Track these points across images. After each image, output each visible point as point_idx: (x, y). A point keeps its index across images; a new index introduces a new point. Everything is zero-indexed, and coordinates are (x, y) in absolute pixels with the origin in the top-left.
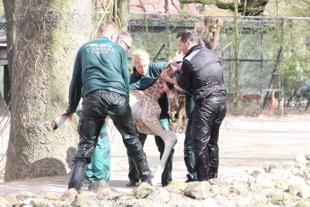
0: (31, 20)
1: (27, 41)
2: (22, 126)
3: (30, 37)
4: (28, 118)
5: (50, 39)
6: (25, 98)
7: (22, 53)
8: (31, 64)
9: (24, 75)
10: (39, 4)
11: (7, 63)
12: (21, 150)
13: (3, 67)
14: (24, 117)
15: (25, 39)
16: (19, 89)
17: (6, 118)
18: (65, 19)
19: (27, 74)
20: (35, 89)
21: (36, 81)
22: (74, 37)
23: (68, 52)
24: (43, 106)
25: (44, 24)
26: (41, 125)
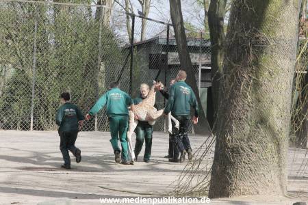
0: (238, 44)
1: (234, 65)
2: (226, 146)
3: (237, 61)
4: (232, 139)
5: (256, 63)
6: (231, 119)
7: (229, 76)
8: (237, 87)
9: (230, 97)
10: (247, 30)
11: (211, 85)
12: (226, 169)
13: (206, 89)
14: (229, 137)
15: (233, 63)
16: (225, 110)
17: (211, 138)
18: (272, 44)
19: (233, 96)
20: (240, 111)
21: (241, 103)
22: (279, 62)
23: (273, 76)
24: (247, 128)
25: (251, 49)
26: (245, 146)
